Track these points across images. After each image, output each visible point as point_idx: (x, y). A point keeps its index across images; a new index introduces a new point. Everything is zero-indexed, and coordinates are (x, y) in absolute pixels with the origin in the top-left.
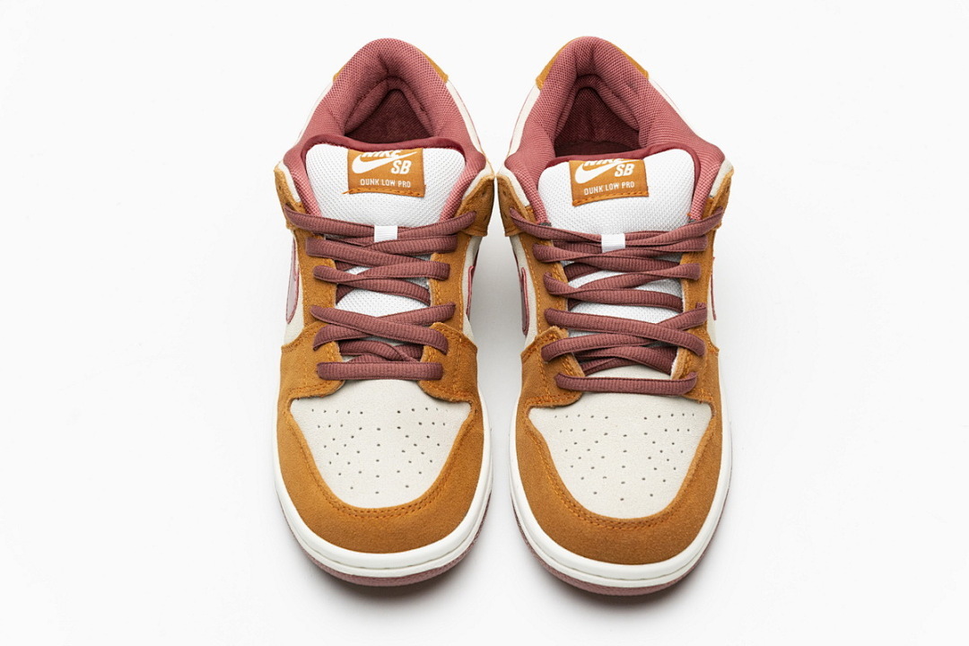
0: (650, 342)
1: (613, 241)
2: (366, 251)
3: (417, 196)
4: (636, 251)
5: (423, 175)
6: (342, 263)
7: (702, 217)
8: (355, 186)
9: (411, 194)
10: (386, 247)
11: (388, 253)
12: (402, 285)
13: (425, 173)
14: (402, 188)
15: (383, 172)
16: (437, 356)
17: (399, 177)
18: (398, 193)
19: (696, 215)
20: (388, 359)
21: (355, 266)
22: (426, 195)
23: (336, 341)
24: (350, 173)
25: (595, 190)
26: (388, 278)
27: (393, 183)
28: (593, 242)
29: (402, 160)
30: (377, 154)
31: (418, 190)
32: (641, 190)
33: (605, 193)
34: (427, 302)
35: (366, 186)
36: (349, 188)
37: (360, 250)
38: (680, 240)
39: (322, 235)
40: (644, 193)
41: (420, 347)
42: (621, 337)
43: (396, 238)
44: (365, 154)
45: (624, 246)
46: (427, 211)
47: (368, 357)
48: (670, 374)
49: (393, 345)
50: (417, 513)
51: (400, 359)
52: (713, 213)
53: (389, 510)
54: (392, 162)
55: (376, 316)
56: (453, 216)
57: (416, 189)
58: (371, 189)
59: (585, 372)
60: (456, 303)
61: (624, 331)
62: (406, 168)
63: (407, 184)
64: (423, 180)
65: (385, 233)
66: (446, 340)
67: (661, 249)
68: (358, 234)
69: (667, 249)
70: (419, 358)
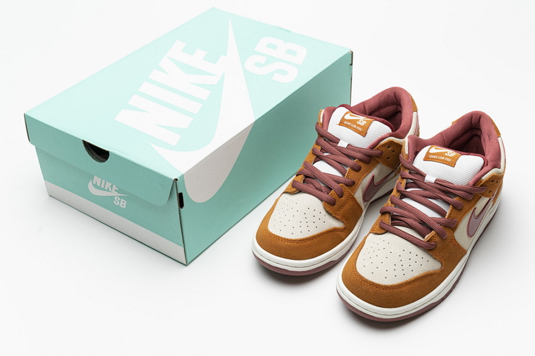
0: (423, 223)
1: (430, 179)
2: (333, 148)
3: (362, 135)
4: (437, 186)
5: (368, 128)
6: (323, 150)
7: (474, 185)
8: (342, 123)
9: (360, 134)
10: (341, 150)
11: (340, 151)
12: (338, 165)
13: (370, 128)
14: (357, 130)
15: (354, 122)
16: (336, 196)
17: (359, 125)
18: (355, 131)
19: (471, 183)
20: (317, 189)
21: (327, 152)
22: (366, 136)
23: (304, 175)
24: (343, 118)
25: (434, 157)
26: (334, 160)
27: (355, 127)
28: (423, 176)
29: (364, 120)
30: (356, 115)
31: (364, 133)
32: (453, 164)
33: (437, 159)
34: (344, 175)
35: (345, 124)
36: (340, 123)
37: (331, 146)
38: (458, 190)
39: (323, 137)
40: (453, 166)
41: (331, 189)
42: (411, 215)
43: (345, 147)
44: (352, 114)
45: (433, 182)
46: (363, 143)
47: (311, 185)
48: (424, 238)
49: (322, 185)
50: (289, 244)
51: (321, 190)
52: (480, 186)
53: (279, 237)
54: (359, 120)
55: (322, 171)
56: (372, 149)
57: (363, 133)
58: (347, 126)
59: (392, 224)
60: (356, 182)
61: (414, 213)
62: (364, 123)
63: (360, 129)
64: (367, 130)
65: (343, 144)
66: (343, 192)
67: (448, 189)
68: (334, 141)
69: (451, 190)
70: (328, 194)
